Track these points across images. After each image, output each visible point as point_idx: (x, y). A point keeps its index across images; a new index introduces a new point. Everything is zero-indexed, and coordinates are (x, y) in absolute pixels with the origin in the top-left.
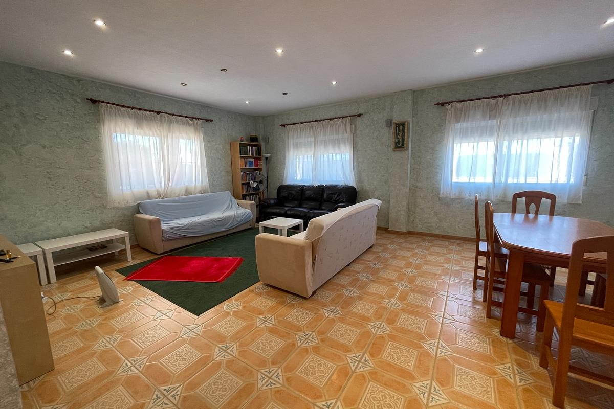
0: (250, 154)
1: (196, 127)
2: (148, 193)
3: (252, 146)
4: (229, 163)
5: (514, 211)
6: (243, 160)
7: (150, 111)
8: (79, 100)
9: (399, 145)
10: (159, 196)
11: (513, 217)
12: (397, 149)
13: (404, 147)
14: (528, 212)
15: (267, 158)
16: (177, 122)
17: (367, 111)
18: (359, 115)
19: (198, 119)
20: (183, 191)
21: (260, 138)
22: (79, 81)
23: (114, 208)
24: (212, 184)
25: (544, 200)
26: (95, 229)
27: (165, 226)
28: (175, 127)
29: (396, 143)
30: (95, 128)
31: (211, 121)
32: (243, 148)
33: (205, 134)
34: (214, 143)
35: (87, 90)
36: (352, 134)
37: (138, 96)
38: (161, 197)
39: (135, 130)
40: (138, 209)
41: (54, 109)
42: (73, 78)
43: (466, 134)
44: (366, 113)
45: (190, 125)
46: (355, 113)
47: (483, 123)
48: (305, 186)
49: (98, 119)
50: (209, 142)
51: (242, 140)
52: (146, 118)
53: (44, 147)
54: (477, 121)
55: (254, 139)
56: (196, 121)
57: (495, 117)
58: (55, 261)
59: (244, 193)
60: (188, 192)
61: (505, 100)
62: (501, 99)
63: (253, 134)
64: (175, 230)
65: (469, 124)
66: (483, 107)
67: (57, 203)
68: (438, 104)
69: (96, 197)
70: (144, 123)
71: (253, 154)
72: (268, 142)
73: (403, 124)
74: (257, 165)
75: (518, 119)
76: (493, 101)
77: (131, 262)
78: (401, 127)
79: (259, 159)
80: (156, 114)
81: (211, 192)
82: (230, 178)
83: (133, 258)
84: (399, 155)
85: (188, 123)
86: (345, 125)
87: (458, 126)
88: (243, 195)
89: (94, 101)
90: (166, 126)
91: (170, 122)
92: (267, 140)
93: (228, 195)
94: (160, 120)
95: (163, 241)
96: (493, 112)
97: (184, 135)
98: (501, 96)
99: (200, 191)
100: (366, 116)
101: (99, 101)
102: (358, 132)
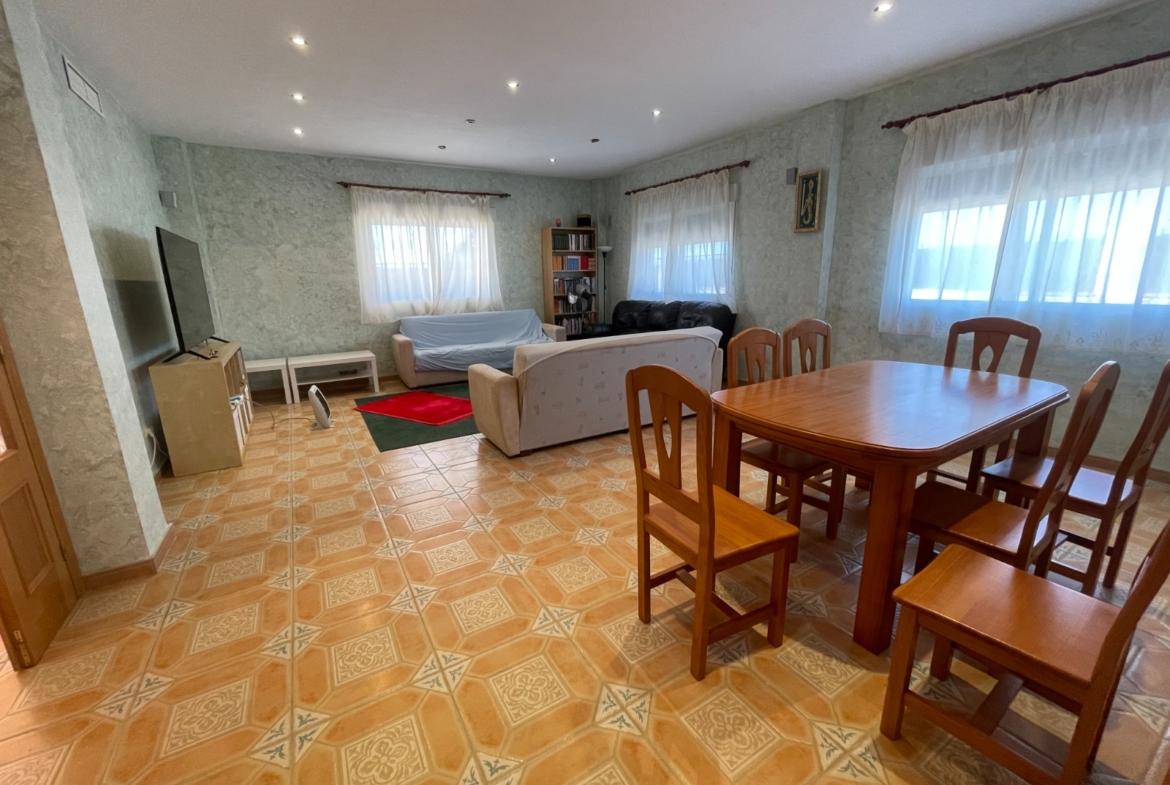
0: (573, 247)
1: (481, 208)
2: (413, 307)
3: (577, 233)
4: (539, 264)
5: (949, 363)
6: (560, 258)
7: (413, 190)
8: (330, 185)
9: (807, 220)
10: (427, 312)
11: (947, 374)
12: (804, 230)
13: (813, 226)
14: (976, 367)
15: (605, 254)
16: (453, 202)
17: (759, 154)
18: (746, 164)
19: (484, 194)
20: (463, 306)
21: (596, 217)
22: (330, 160)
23: (370, 324)
24: (509, 298)
25: (1013, 338)
26: (348, 350)
27: (419, 353)
28: (450, 210)
29: (802, 218)
30: (347, 220)
31: (507, 195)
32: (560, 239)
33: (498, 218)
34: (513, 232)
35: (338, 171)
36: (732, 204)
37: (400, 169)
38: (431, 312)
39: (395, 219)
40: (397, 328)
41: (304, 200)
42: (323, 158)
43: (945, 192)
44: (757, 158)
45: (472, 206)
46: (740, 159)
47: (984, 160)
48: (653, 303)
49: (349, 208)
50: (505, 230)
51: (559, 225)
52: (409, 201)
53: (296, 247)
54: (974, 157)
55: (584, 221)
56: (480, 199)
57: (1014, 144)
58: (298, 380)
59: (561, 312)
60: (469, 308)
61: (1042, 99)
62: (1027, 98)
63: (585, 212)
64: (432, 358)
65: (951, 165)
66: (988, 121)
67: (310, 314)
68: (890, 125)
69: (349, 309)
70: (406, 207)
71: (578, 248)
72: (610, 225)
73: (814, 177)
74: (585, 265)
75: (1071, 143)
76: (1010, 105)
77: (378, 392)
78: (811, 183)
79: (590, 255)
80: (420, 194)
81: (507, 310)
82: (540, 288)
83: (382, 388)
84: (804, 241)
85: (469, 203)
86: (722, 185)
87: (927, 171)
88: (556, 316)
89: (346, 185)
90: (435, 210)
91: (442, 204)
92: (608, 221)
93: (529, 315)
94: (428, 202)
95: (416, 371)
96: (1013, 131)
97: (462, 221)
98: (1029, 90)
99: (489, 307)
100: (757, 164)
101: (351, 184)
102: (743, 197)
